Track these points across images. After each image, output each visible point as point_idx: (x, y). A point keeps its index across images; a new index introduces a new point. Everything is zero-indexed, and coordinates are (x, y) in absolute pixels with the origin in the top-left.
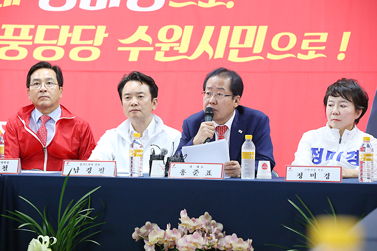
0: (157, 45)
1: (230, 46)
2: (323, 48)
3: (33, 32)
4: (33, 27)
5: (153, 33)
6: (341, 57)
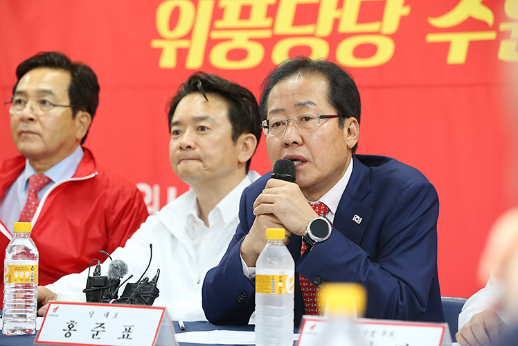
0: (504, 27)
4: (273, 1)
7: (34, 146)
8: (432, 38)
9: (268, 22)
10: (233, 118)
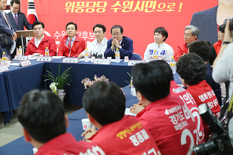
0: (123, 7)
1: (145, 7)
2: (174, 8)
3: (85, 4)
4: (85, 2)
5: (121, 3)
6: (180, 11)
7: (72, 35)
8: (111, 8)
9: (85, 6)
10: (103, 30)
